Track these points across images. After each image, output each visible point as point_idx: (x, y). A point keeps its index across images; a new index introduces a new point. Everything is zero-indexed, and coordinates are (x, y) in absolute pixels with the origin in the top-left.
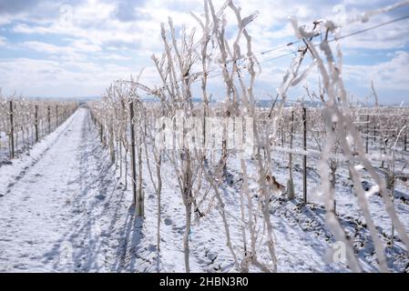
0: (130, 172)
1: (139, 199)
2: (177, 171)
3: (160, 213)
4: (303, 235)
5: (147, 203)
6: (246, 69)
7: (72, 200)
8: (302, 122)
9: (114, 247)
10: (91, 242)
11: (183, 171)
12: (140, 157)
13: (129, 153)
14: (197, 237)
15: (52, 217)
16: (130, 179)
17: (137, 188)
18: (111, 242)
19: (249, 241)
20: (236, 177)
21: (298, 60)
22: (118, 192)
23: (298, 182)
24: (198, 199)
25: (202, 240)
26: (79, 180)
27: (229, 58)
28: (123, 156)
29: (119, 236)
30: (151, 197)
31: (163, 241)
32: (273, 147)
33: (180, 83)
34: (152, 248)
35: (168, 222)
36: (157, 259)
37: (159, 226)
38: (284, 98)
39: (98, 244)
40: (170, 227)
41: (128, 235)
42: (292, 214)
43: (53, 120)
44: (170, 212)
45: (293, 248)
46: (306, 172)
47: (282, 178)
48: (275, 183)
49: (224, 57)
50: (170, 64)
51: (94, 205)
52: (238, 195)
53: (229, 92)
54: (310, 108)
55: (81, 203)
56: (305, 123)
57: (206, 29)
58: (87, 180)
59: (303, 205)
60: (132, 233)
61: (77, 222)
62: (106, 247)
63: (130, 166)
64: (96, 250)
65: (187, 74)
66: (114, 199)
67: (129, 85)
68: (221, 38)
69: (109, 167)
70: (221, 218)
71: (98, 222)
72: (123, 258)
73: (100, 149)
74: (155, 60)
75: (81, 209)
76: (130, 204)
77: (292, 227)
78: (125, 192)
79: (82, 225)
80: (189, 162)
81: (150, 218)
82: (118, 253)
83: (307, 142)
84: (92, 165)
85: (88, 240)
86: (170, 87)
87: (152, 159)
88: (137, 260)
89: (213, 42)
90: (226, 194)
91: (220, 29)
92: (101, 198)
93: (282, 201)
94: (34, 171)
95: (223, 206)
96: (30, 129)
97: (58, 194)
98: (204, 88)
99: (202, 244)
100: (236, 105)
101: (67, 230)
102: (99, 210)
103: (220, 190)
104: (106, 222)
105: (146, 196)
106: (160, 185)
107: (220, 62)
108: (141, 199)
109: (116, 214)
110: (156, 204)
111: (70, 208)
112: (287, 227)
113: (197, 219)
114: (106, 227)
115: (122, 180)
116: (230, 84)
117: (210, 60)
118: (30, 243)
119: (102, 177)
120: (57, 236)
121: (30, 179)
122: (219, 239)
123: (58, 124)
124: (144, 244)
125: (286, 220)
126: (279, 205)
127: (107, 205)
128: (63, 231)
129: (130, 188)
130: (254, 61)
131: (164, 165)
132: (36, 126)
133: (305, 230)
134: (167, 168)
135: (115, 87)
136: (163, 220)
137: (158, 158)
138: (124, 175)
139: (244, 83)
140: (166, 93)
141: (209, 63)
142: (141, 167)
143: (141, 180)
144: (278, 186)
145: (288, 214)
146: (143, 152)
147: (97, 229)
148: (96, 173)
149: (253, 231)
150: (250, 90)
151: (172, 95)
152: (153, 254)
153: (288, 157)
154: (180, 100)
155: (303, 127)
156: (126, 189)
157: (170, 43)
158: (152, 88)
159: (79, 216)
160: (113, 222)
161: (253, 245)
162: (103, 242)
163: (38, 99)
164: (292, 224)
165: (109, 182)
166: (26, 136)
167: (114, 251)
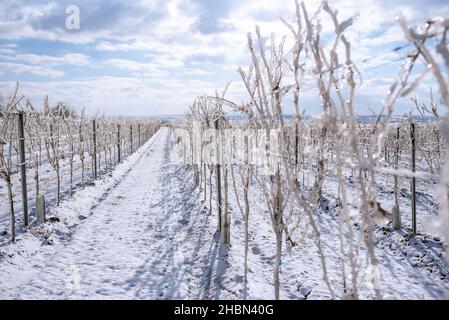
0: (215, 195)
1: (224, 225)
2: (267, 195)
3: (247, 240)
4: (412, 271)
5: (233, 230)
6: (345, 81)
7: (154, 224)
8: (410, 140)
9: (198, 276)
10: (174, 270)
11: (273, 195)
12: (226, 180)
13: (213, 174)
14: (288, 269)
15: (134, 241)
16: (214, 203)
17: (223, 213)
18: (195, 271)
19: (350, 276)
20: (332, 202)
21: (407, 67)
22: (202, 217)
23: (406, 210)
24: (290, 227)
25: (294, 272)
26: (161, 204)
27: (324, 68)
28: (208, 177)
29: (203, 265)
30: (237, 223)
31: (250, 271)
32: (376, 169)
33: (269, 97)
34: (239, 279)
35: (256, 251)
36: (244, 291)
37: (246, 254)
38: (390, 111)
39: (181, 272)
40: (258, 256)
41: (212, 263)
42: (398, 247)
43: (135, 140)
44: (258, 240)
45: (400, 286)
46: (415, 197)
47: (387, 204)
48: (380, 210)
49: (320, 66)
50: (258, 77)
51: (177, 230)
52: (334, 222)
53: (325, 107)
54: (419, 124)
55: (163, 228)
56: (413, 141)
57: (298, 37)
58: (170, 203)
59: (412, 236)
60: (217, 261)
61: (160, 248)
62: (190, 276)
63: (215, 189)
64: (179, 278)
65: (277, 88)
66: (198, 224)
67: (214, 101)
68: (316, 46)
69: (193, 190)
70: (316, 248)
71: (180, 249)
72: (207, 288)
73: (183, 170)
74: (242, 73)
75: (163, 234)
76: (215, 230)
77: (399, 261)
78: (210, 217)
79: (164, 251)
80: (279, 184)
81: (237, 247)
82: (202, 283)
83: (416, 164)
84: (174, 187)
85: (170, 268)
86: (258, 103)
87: (239, 181)
88: (222, 291)
89: (306, 50)
90: (321, 222)
91: (314, 36)
92: (184, 222)
93: (386, 230)
94: (116, 193)
95: (318, 235)
96: (113, 149)
97: (140, 218)
98: (296, 102)
99: (293, 277)
100: (334, 120)
101: (148, 256)
102: (181, 236)
103: (315, 218)
104: (190, 249)
105: (232, 221)
106: (248, 210)
107: (315, 73)
108: (227, 225)
109: (199, 241)
110: (243, 230)
111: (152, 232)
112: (393, 262)
113: (289, 249)
114: (189, 254)
115: (207, 204)
116: (326, 97)
117: (303, 71)
118: (112, 267)
119: (185, 200)
120: (139, 262)
121: (112, 201)
122: (313, 273)
123: (141, 144)
124: (230, 274)
125: (391, 253)
126: (383, 236)
127: (190, 230)
128: (146, 257)
129: (215, 213)
130: (353, 70)
131: (251, 188)
132: (118, 146)
133: (415, 266)
134: (255, 192)
135: (199, 103)
136: (250, 248)
137: (246, 181)
138: (208, 198)
139: (343, 96)
140: (254, 109)
141: (302, 75)
142: (226, 190)
143: (227, 204)
144: (384, 213)
145: (394, 246)
146: (229, 173)
147: (179, 256)
148: (179, 196)
149: (353, 265)
150: (350, 104)
151: (261, 111)
152: (240, 286)
153: (393, 180)
154: (269, 116)
155: (410, 145)
156: (210, 214)
157: (258, 55)
158: (239, 104)
159: (162, 242)
160: (197, 249)
161: (354, 281)
162: (186, 270)
163: (120, 118)
164: (398, 258)
165: (193, 205)
166: (108, 156)
167: (198, 280)
